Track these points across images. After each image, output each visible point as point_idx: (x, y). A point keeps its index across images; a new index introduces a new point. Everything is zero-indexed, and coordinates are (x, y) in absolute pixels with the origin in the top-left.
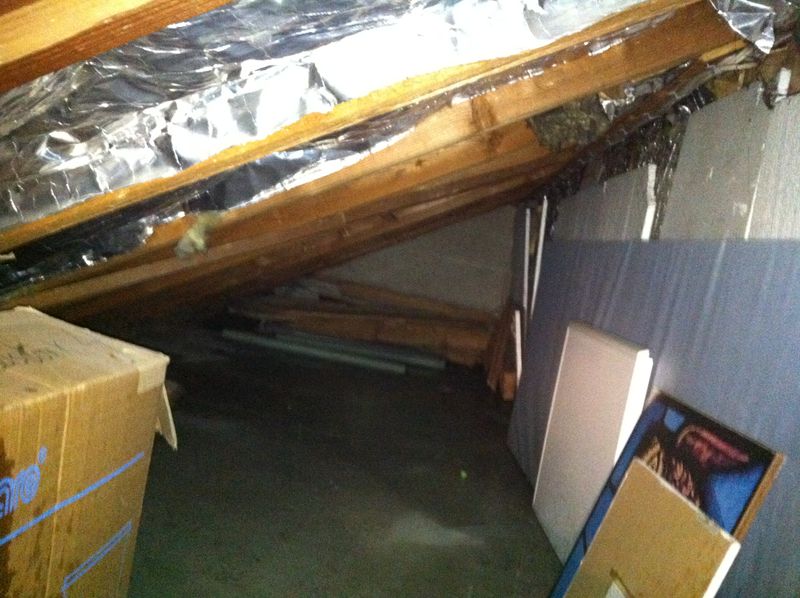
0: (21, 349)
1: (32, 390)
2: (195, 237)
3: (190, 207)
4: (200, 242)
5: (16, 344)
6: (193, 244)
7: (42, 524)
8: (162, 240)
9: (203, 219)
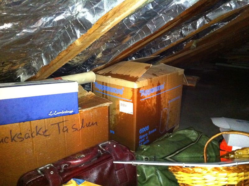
0: (161, 70)
1: (162, 75)
2: (194, 45)
3: (193, 39)
4: (195, 46)
5: (160, 69)
6: (194, 47)
7: (165, 93)
8: (188, 47)
9: (195, 41)
